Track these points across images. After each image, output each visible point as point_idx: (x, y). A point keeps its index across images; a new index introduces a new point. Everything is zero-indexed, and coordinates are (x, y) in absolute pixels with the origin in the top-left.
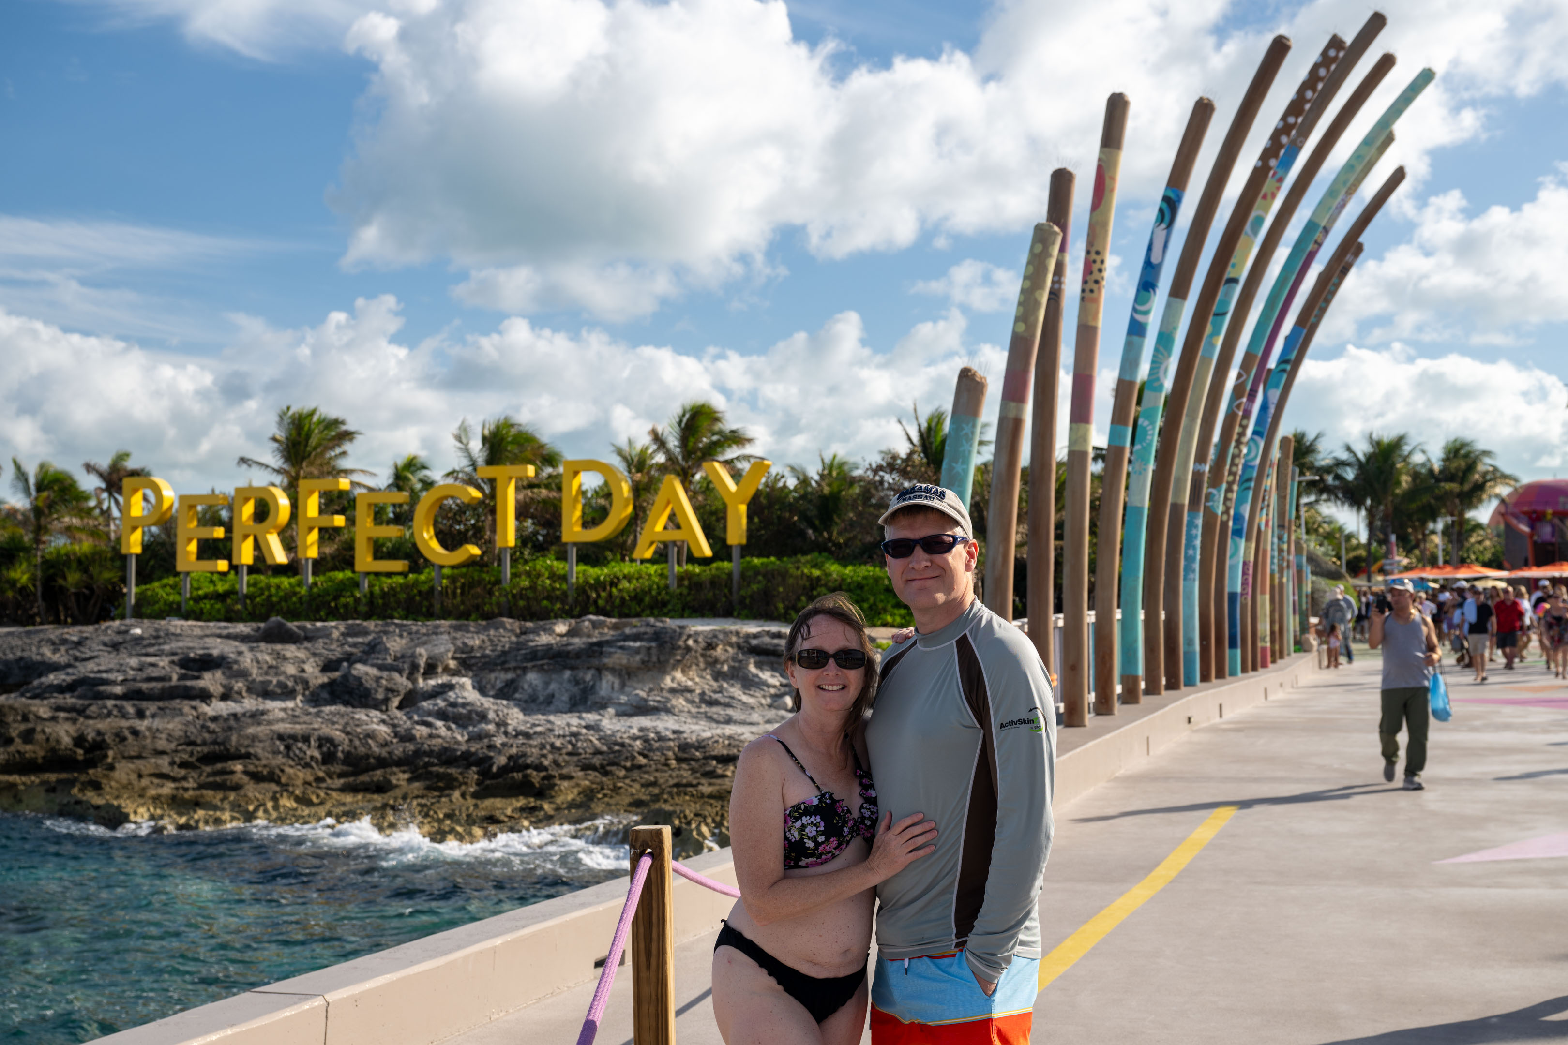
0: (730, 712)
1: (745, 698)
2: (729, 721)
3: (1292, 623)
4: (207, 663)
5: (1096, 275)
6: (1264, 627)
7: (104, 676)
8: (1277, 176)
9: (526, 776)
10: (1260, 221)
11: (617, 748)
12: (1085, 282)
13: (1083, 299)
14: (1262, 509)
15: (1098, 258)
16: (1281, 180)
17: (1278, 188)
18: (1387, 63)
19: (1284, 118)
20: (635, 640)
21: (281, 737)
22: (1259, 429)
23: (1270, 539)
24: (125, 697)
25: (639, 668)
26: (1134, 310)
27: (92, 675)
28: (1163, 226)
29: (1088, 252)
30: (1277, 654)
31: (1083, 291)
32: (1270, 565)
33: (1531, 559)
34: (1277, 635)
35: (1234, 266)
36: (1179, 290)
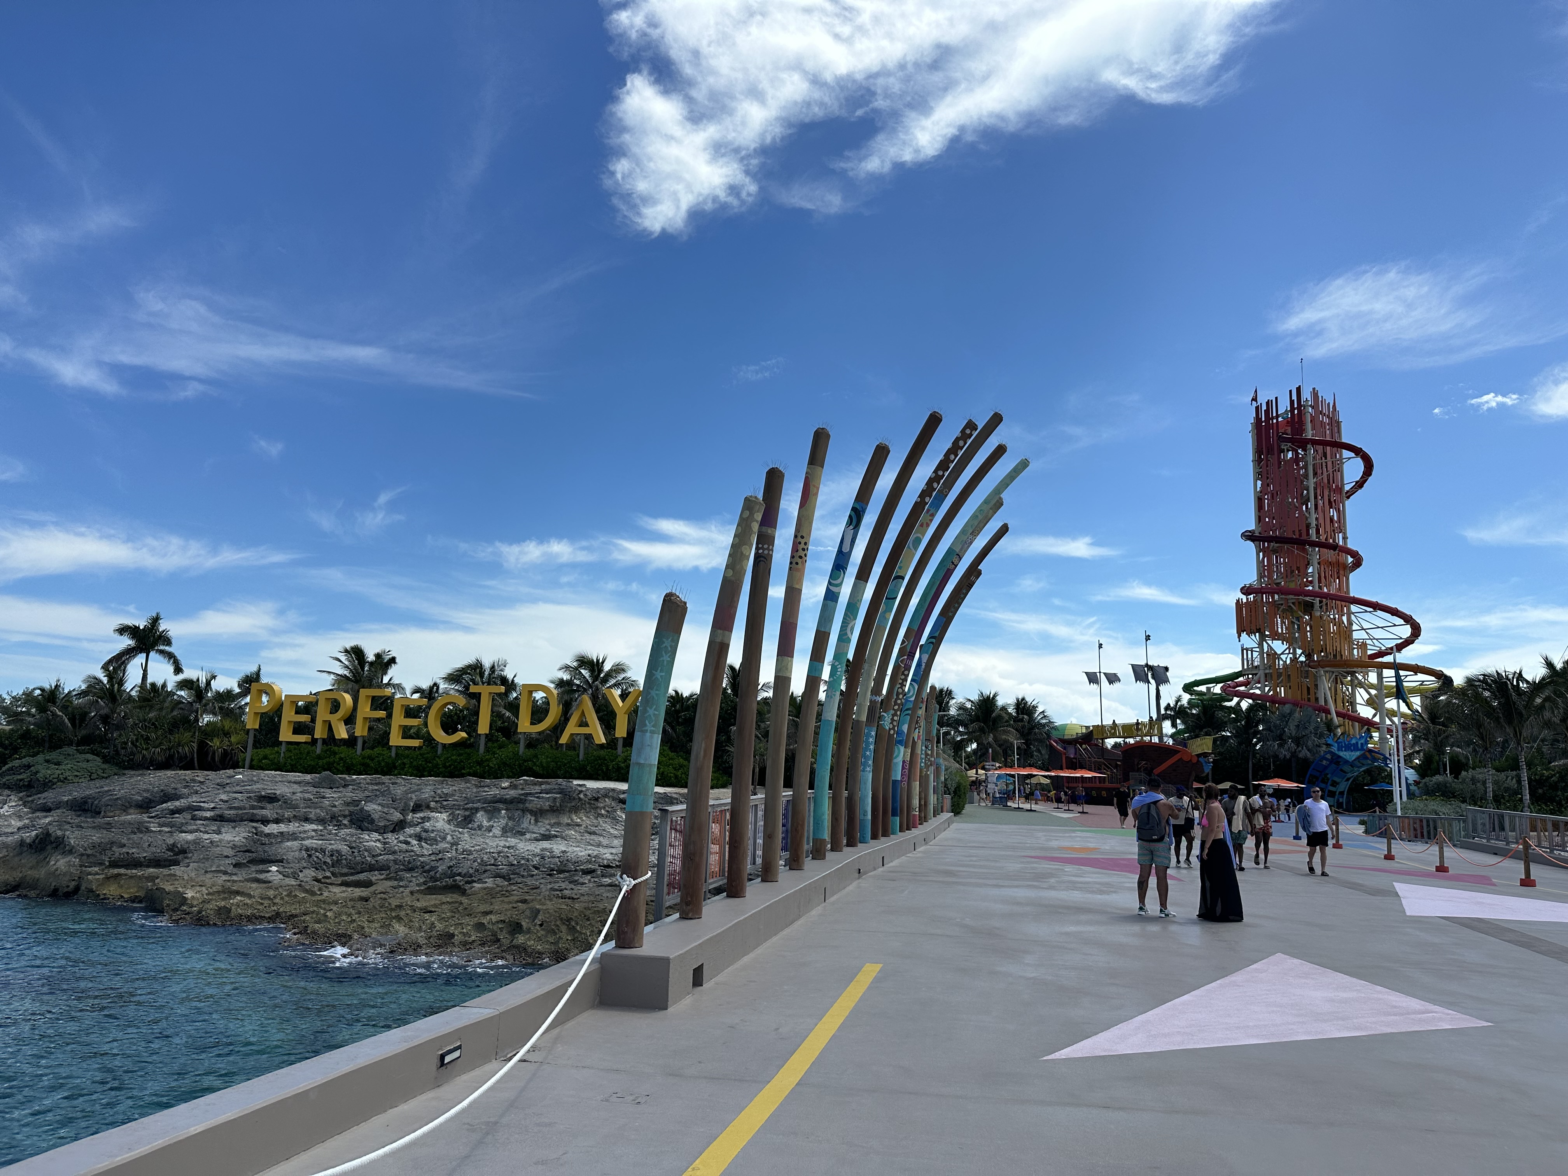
0: (601, 839)
1: (612, 831)
2: (599, 845)
3: (932, 799)
4: (272, 799)
5: (802, 553)
6: (916, 802)
7: (202, 804)
8: (930, 513)
9: (455, 881)
10: (918, 541)
11: (523, 862)
12: (792, 557)
13: (790, 568)
14: (916, 728)
15: (803, 541)
16: (933, 515)
17: (931, 521)
18: (1000, 451)
19: (935, 471)
20: (547, 793)
21: (307, 850)
22: (915, 678)
23: (920, 748)
24: (213, 819)
25: (548, 811)
26: (829, 583)
27: (194, 804)
28: (851, 527)
29: (796, 536)
30: (923, 819)
31: (791, 563)
32: (920, 763)
33: (1064, 765)
34: (923, 806)
35: (900, 568)
36: (863, 575)
